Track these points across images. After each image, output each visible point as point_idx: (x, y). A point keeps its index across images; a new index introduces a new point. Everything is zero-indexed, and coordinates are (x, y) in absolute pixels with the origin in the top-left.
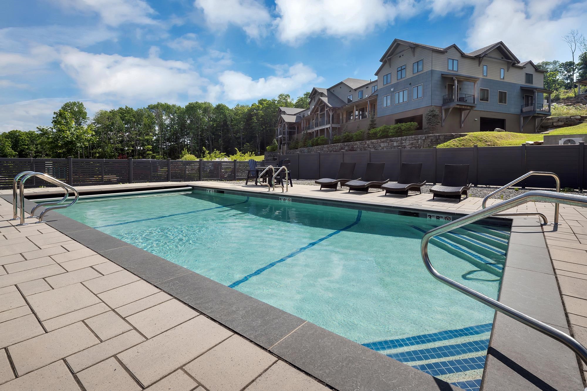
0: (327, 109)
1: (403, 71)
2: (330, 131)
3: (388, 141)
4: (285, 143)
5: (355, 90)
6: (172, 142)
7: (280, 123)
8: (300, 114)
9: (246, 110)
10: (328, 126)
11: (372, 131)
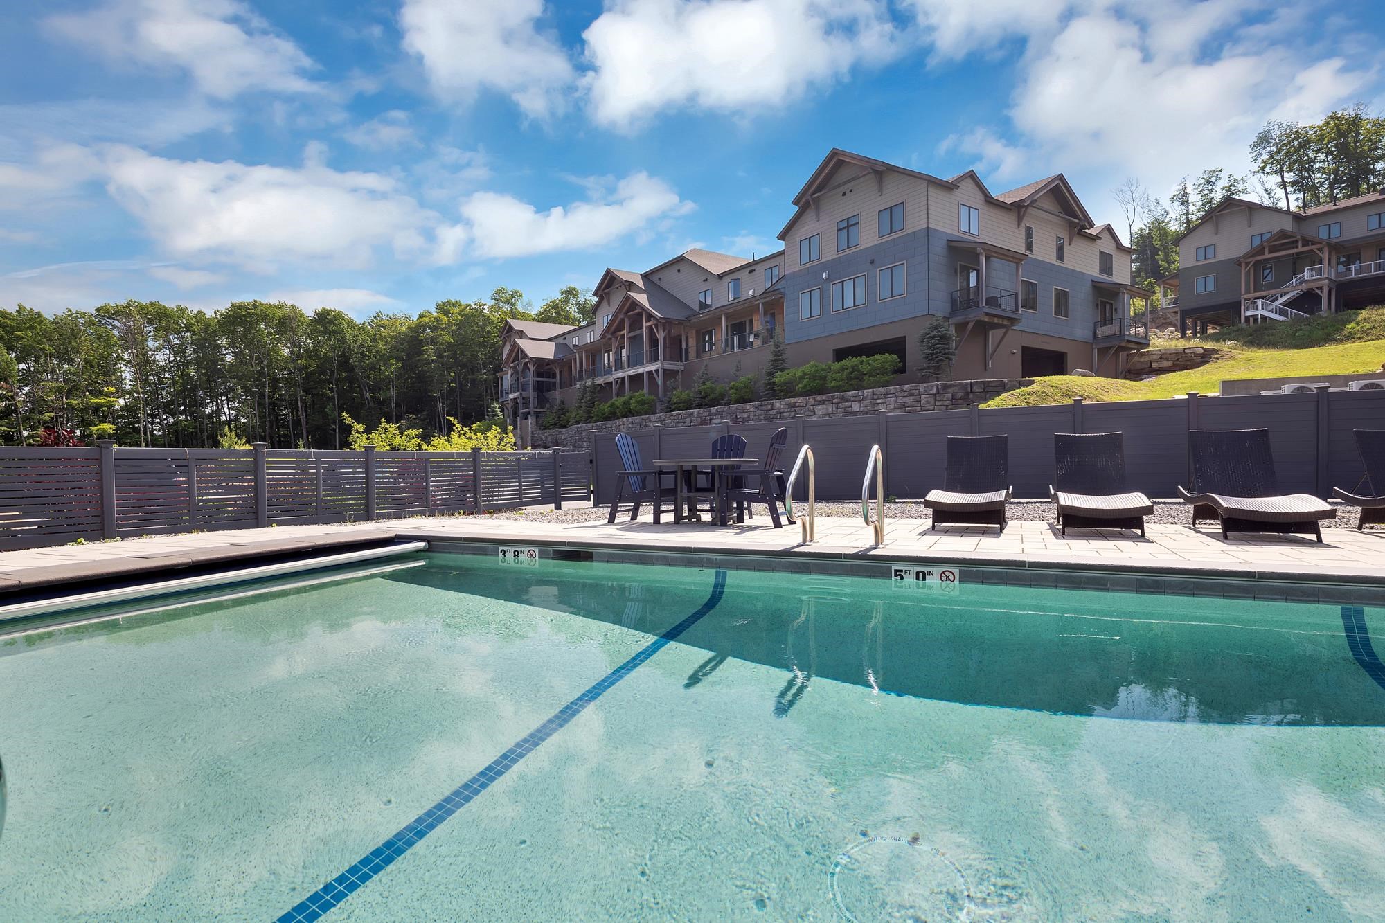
0: (649, 324)
1: (853, 230)
2: (660, 381)
3: (835, 400)
4: (529, 413)
5: (720, 276)
6: (181, 413)
7: (510, 361)
8: (565, 339)
9: (404, 329)
10: (652, 367)
11: (781, 377)
